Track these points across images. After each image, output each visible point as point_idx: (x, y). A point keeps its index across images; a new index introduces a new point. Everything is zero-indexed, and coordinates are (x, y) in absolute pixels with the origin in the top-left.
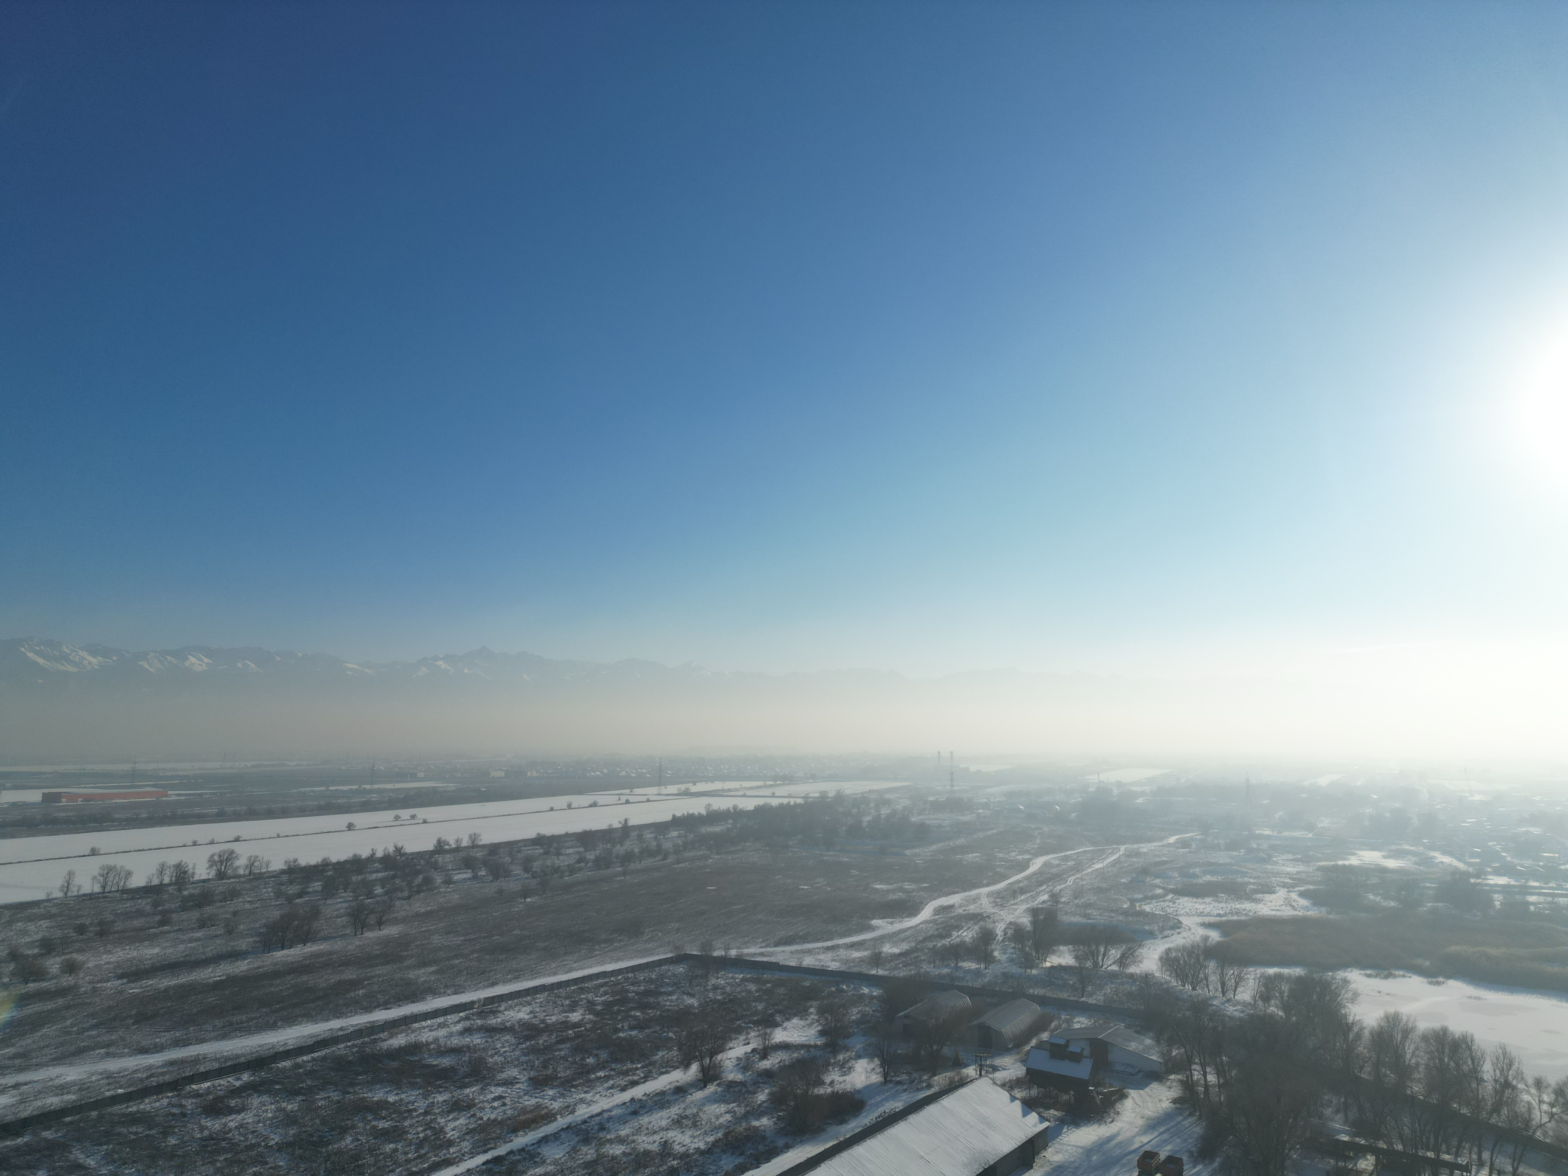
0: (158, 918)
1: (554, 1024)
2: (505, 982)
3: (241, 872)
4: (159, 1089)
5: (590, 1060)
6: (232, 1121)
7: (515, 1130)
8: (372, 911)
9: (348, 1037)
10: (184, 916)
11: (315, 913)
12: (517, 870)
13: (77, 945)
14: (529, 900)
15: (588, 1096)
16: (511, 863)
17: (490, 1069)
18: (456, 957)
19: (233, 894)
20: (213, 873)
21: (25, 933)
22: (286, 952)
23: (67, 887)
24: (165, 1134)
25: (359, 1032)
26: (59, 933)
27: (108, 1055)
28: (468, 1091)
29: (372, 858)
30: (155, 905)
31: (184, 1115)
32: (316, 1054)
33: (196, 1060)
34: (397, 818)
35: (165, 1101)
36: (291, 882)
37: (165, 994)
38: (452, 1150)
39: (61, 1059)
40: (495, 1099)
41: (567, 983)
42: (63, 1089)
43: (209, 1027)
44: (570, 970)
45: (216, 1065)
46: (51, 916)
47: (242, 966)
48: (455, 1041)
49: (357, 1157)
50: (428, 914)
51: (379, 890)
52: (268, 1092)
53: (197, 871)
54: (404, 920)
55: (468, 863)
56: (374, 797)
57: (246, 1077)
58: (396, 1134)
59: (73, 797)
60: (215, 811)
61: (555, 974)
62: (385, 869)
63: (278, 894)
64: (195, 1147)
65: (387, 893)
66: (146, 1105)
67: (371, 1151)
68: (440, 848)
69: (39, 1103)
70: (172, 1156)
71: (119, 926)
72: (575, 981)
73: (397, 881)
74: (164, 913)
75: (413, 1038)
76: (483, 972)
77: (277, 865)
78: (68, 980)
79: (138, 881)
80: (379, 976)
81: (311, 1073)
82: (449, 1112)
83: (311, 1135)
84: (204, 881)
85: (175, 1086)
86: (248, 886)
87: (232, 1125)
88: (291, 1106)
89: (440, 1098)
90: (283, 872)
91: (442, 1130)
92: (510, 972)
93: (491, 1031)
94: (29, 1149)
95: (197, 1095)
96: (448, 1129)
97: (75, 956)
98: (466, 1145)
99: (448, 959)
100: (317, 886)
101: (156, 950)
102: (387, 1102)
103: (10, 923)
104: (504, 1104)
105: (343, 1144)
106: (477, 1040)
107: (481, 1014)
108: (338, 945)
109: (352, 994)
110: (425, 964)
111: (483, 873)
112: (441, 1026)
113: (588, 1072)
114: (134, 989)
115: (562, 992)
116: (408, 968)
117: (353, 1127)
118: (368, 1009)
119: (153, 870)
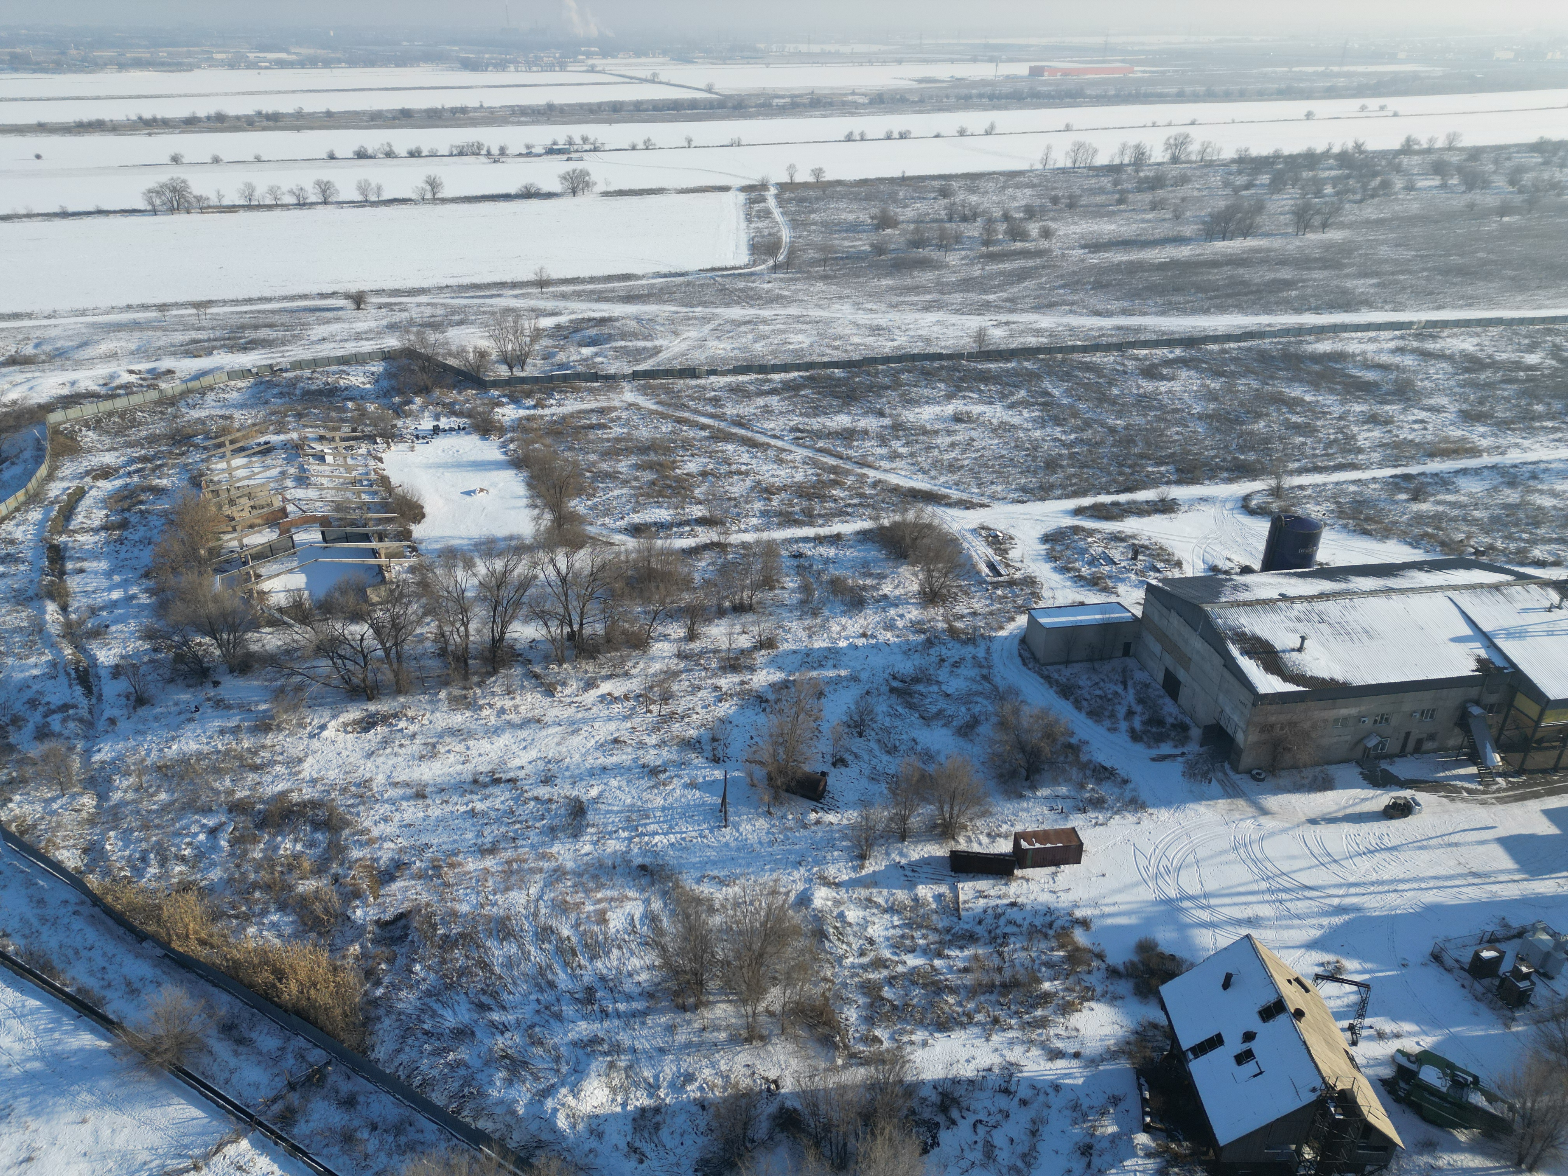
0: (1117, 196)
1: (1503, 362)
2: (1454, 307)
3: (1193, 157)
4: (1109, 348)
5: (1539, 408)
6: (1164, 386)
7: (1432, 455)
8: (1318, 212)
9: (1274, 334)
10: (1139, 197)
11: (1259, 208)
12: (1500, 181)
13: (1051, 214)
14: (1506, 219)
15: (1526, 443)
16: (1494, 172)
17: (1417, 393)
18: (1402, 272)
19: (1184, 180)
20: (1167, 157)
21: (1014, 198)
22: (1226, 243)
23: (1046, 160)
24: (1111, 384)
25: (1286, 332)
26: (1038, 202)
27: (1071, 311)
28: (1388, 407)
29: (1326, 154)
30: (1116, 183)
31: (1125, 373)
32: (1242, 344)
33: (1138, 330)
34: (1363, 108)
35: (1112, 359)
36: (1240, 172)
37: (1117, 268)
38: (1360, 457)
39: (1037, 308)
40: (1416, 422)
41: (1532, 321)
42: (1038, 332)
43: (1151, 303)
44: (1540, 307)
45: (1155, 337)
46: (1034, 186)
47: (1184, 252)
48: (1384, 358)
49: (1267, 440)
50: (1380, 222)
51: (1329, 190)
52: (1196, 368)
53: (1154, 154)
54: (1351, 226)
55: (1439, 168)
56: (1341, 82)
57: (1178, 352)
58: (1307, 430)
59: (1053, 71)
60: (1174, 90)
61: (1518, 308)
62: (1340, 167)
63: (1226, 184)
64: (1131, 400)
65: (1337, 194)
66: (1097, 358)
67: (1280, 438)
68: (1407, 149)
69: (1022, 340)
70: (1114, 403)
71: (1084, 201)
72: (1543, 320)
73: (1351, 182)
74: (1122, 192)
75: (1338, 346)
76: (1431, 293)
77: (1229, 153)
78: (1044, 244)
79: (1102, 160)
80: (1315, 280)
81: (1235, 360)
82: (1364, 423)
83: (1229, 413)
84: (1159, 164)
85: (1120, 347)
86: (1198, 173)
87: (1163, 389)
88: (1215, 385)
89: (1357, 408)
90: (1233, 161)
91: (1353, 437)
92: (1462, 297)
93: (1426, 355)
94: (1016, 373)
95: (1137, 359)
96: (1360, 437)
97: (1050, 223)
98: (1376, 456)
99: (1393, 273)
100: (1264, 179)
101: (1113, 227)
102: (1303, 400)
103: (1004, 188)
104: (1425, 429)
105: (1256, 427)
106: (1409, 361)
107: (1419, 336)
108: (1276, 243)
109: (1285, 294)
110: (1366, 275)
111: (1454, 181)
112: (1370, 340)
113: (1533, 419)
114: (1094, 259)
115: (1523, 330)
116: (1347, 276)
117: (1267, 415)
118: (1298, 311)
119: (1115, 149)
